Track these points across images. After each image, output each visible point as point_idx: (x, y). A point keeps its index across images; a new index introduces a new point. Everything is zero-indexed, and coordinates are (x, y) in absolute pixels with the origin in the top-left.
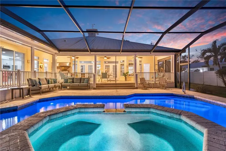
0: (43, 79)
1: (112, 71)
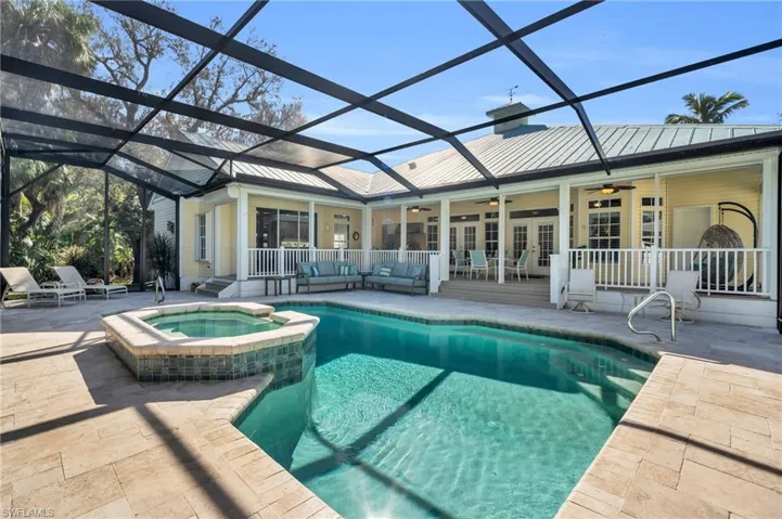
1: (536, 244)
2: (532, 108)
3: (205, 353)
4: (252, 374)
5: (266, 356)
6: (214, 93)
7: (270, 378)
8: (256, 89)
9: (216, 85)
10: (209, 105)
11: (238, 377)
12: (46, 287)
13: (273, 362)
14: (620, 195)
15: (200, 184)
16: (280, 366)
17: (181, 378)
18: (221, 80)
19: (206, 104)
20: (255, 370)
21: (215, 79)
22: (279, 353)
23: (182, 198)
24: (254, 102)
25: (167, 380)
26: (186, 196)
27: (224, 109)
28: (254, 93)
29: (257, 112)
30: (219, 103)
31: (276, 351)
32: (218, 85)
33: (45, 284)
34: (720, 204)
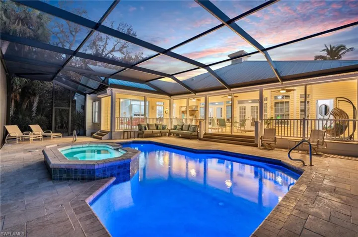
0: (151, 125)
1: (250, 116)
2: (249, 53)
3: (82, 168)
4: (104, 178)
5: (112, 169)
6: (105, 47)
7: (114, 179)
8: (123, 46)
9: (105, 44)
10: (102, 52)
11: (98, 179)
12: (26, 134)
13: (115, 172)
14: (288, 94)
15: (95, 88)
16: (119, 174)
17: (72, 179)
18: (107, 42)
19: (101, 52)
20: (106, 176)
21: (105, 41)
22: (119, 167)
23: (87, 95)
24: (122, 51)
25: (65, 180)
26: (89, 94)
27: (109, 54)
28: (122, 48)
29: (124, 56)
30: (106, 52)
31: (117, 167)
32: (106, 44)
33: (25, 133)
34: (336, 98)
